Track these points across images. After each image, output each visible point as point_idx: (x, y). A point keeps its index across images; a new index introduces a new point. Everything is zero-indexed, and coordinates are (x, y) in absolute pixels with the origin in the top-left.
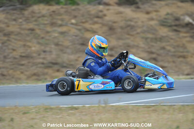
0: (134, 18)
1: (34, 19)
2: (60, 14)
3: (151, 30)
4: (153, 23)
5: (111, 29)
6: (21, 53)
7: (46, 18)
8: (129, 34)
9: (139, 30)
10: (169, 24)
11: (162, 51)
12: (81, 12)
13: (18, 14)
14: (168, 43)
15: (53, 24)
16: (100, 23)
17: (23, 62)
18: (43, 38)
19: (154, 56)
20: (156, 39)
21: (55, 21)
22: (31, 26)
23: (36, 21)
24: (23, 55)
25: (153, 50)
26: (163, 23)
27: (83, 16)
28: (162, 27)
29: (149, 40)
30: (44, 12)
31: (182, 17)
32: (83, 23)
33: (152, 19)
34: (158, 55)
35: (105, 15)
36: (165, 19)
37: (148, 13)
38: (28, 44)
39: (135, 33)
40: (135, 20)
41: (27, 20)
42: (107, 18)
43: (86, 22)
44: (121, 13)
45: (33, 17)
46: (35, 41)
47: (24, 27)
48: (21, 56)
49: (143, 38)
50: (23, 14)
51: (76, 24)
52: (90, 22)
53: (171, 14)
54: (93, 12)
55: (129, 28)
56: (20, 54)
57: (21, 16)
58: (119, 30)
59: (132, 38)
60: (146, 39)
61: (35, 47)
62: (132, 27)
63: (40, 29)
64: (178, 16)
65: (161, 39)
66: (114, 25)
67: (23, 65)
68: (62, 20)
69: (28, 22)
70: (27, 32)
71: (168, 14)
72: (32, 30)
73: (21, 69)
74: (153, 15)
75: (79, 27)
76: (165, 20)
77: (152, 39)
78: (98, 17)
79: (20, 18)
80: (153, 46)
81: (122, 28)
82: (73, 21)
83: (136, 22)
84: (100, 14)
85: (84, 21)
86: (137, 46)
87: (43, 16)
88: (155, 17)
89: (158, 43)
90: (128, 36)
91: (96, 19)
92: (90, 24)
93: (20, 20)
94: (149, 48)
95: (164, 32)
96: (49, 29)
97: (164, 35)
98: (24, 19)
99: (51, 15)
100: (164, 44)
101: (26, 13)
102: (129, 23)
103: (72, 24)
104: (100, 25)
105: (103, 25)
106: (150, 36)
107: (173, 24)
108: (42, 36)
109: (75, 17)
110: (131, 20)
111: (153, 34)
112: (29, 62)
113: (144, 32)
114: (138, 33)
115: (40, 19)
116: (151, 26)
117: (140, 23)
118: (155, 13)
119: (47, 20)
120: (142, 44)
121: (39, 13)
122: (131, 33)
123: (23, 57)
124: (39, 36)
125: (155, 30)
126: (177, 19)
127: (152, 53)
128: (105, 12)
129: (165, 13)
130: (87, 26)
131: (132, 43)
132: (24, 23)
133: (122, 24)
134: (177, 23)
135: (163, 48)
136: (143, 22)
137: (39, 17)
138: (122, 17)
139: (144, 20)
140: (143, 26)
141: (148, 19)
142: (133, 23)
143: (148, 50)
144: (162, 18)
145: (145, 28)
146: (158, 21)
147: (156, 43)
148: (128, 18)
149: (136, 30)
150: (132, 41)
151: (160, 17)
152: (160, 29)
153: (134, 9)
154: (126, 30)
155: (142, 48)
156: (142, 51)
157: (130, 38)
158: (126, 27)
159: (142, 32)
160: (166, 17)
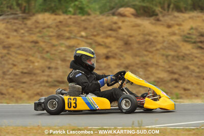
0: (153, 32)
1: (38, 30)
2: (67, 25)
3: (173, 46)
4: (174, 38)
5: (127, 43)
6: (23, 69)
7: (51, 29)
8: (147, 51)
9: (159, 47)
10: (193, 40)
11: (184, 71)
12: (92, 23)
13: (20, 24)
14: (192, 62)
15: (59, 36)
16: (115, 37)
17: (24, 80)
18: (47, 52)
19: (176, 76)
20: (178, 57)
21: (61, 33)
22: (34, 38)
23: (40, 32)
24: (25, 71)
25: (175, 70)
26: (187, 39)
27: (94, 28)
28: (185, 44)
29: (170, 58)
30: (49, 22)
32: (95, 36)
33: (174, 34)
34: (180, 75)
35: (120, 28)
36: (189, 34)
37: (169, 26)
38: (31, 58)
39: (154, 49)
40: (154, 35)
41: (30, 30)
42: (122, 31)
43: (98, 35)
44: (138, 25)
45: (37, 27)
46: (38, 55)
47: (26, 38)
48: (22, 73)
49: (163, 55)
50: (26, 24)
51: (86, 37)
52: (103, 35)
53: (196, 29)
54: (106, 24)
55: (147, 43)
56: (21, 70)
57: (23, 26)
58: (136, 46)
59: (150, 55)
60: (167, 56)
61: (38, 62)
63: (44, 42)
65: (184, 57)
66: (130, 39)
67: (24, 83)
68: (70, 32)
69: (31, 34)
70: (29, 45)
71: (192, 28)
72: (36, 42)
73: (23, 87)
74: (175, 29)
75: (90, 41)
77: (173, 57)
78: (111, 30)
79: (22, 29)
80: (174, 65)
81: (139, 43)
82: (83, 34)
83: (156, 37)
84: (114, 26)
85: (95, 33)
86: (156, 65)
87: (49, 27)
88: (177, 32)
89: (181, 61)
90: (146, 53)
91: (109, 32)
92: (103, 38)
93: (22, 31)
94: (170, 67)
95: (187, 48)
96: (54, 42)
97: (188, 52)
98: (26, 29)
99: (57, 26)
100: (187, 63)
101: (29, 22)
102: (147, 37)
103: (82, 37)
104: (114, 39)
105: (117, 38)
106: (172, 53)
107: (198, 40)
108: (47, 49)
109: (85, 29)
110: (149, 35)
111: (176, 51)
112: (31, 80)
113: (164, 48)
114: (157, 50)
115: (45, 30)
116: (173, 41)
117: (160, 38)
118: (177, 27)
119: (52, 32)
120: (161, 63)
121: (45, 23)
122: (150, 50)
123: (25, 73)
124: (43, 50)
125: (177, 46)
126: (202, 35)
127: (173, 73)
128: (120, 24)
129: (189, 27)
130: (99, 39)
131: (150, 61)
132: (26, 34)
133: (139, 38)
134: (202, 39)
135: (187, 68)
136: (163, 37)
137: (44, 28)
138: (140, 30)
139: (165, 34)
140: (164, 41)
141: (169, 33)
142: (151, 38)
143: (169, 69)
144: (185, 33)
145: (165, 44)
146: (181, 36)
147: (178, 61)
148: (145, 32)
149: (155, 46)
150: (150, 58)
151: (183, 31)
152: (183, 45)
153: (154, 22)
154: (143, 46)
155: (162, 67)
156: (162, 70)
157: (148, 55)
158: (144, 43)
159: (161, 48)
160: (190, 32)
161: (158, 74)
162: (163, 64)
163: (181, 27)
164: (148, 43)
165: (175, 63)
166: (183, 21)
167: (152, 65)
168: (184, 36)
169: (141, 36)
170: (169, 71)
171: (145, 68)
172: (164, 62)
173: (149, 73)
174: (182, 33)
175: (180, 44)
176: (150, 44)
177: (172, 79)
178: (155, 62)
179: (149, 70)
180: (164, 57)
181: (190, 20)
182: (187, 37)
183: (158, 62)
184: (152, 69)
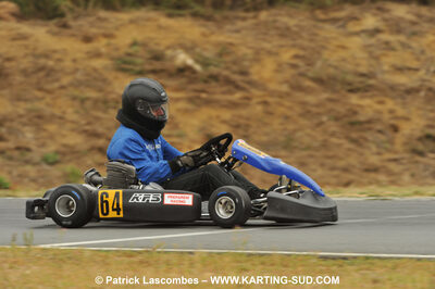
0: (55, 51)
4: (98, 63)
8: (40, 89)
9: (65, 80)
10: (138, 68)
19: (101, 142)
20: (105, 102)
25: (100, 130)
26: (124, 65)
28: (120, 75)
29: (88, 104)
31: (169, 53)
33: (98, 55)
36: (129, 55)
37: (87, 39)
39: (56, 85)
40: (57, 56)
44: (24, 37)
49: (74, 98)
53: (144, 45)
55: (41, 74)
58: (18, 78)
59: (48, 99)
60: (83, 101)
62: (49, 72)
64: (162, 48)
66: (7, 64)
71: (134, 44)
74: (101, 45)
76: (128, 59)
77: (96, 101)
80: (98, 119)
81: (24, 72)
83: (59, 60)
86: (61, 118)
88: (103, 50)
89: (112, 111)
90: (39, 94)
94: (89, 124)
102: (42, 61)
106: (93, 94)
107: (148, 67)
110: (46, 56)
111: (100, 90)
113: (77, 84)
114: (62, 87)
116: (95, 70)
117: (68, 64)
118: (104, 41)
120: (71, 114)
122: (49, 87)
125: (104, 80)
126: (158, 57)
127: (96, 135)
129: (128, 41)
131: (48, 111)
133: (26, 63)
134: (157, 65)
136: (74, 61)
138: (26, 47)
139: (79, 55)
140: (76, 70)
141: (88, 53)
142: (51, 63)
143: (87, 128)
144: (121, 53)
145: (79, 76)
146: (112, 59)
147: (105, 111)
148: (39, 51)
149: (57, 80)
150: (48, 105)
151: (117, 49)
152: (116, 78)
153: (56, 29)
154: (34, 79)
155: (73, 122)
156: (73, 130)
157: (43, 98)
158: (34, 73)
159: (71, 85)
160: (131, 50)
161: (64, 136)
162: (75, 117)
163: (113, 41)
164: (43, 72)
165: (100, 114)
166: (117, 29)
167: (52, 118)
168: (119, 59)
169: (31, 59)
170: (85, 131)
171: (37, 125)
172: (77, 112)
173: (44, 134)
174: (115, 54)
175: (110, 76)
176: (48, 75)
177: (92, 149)
178: (57, 112)
179: (45, 130)
180: (77, 103)
181: (132, 27)
182: (125, 62)
183: (64, 113)
184: (52, 128)
